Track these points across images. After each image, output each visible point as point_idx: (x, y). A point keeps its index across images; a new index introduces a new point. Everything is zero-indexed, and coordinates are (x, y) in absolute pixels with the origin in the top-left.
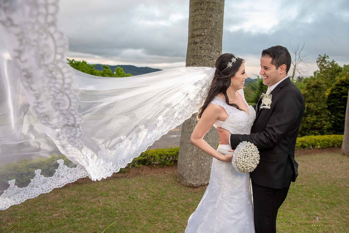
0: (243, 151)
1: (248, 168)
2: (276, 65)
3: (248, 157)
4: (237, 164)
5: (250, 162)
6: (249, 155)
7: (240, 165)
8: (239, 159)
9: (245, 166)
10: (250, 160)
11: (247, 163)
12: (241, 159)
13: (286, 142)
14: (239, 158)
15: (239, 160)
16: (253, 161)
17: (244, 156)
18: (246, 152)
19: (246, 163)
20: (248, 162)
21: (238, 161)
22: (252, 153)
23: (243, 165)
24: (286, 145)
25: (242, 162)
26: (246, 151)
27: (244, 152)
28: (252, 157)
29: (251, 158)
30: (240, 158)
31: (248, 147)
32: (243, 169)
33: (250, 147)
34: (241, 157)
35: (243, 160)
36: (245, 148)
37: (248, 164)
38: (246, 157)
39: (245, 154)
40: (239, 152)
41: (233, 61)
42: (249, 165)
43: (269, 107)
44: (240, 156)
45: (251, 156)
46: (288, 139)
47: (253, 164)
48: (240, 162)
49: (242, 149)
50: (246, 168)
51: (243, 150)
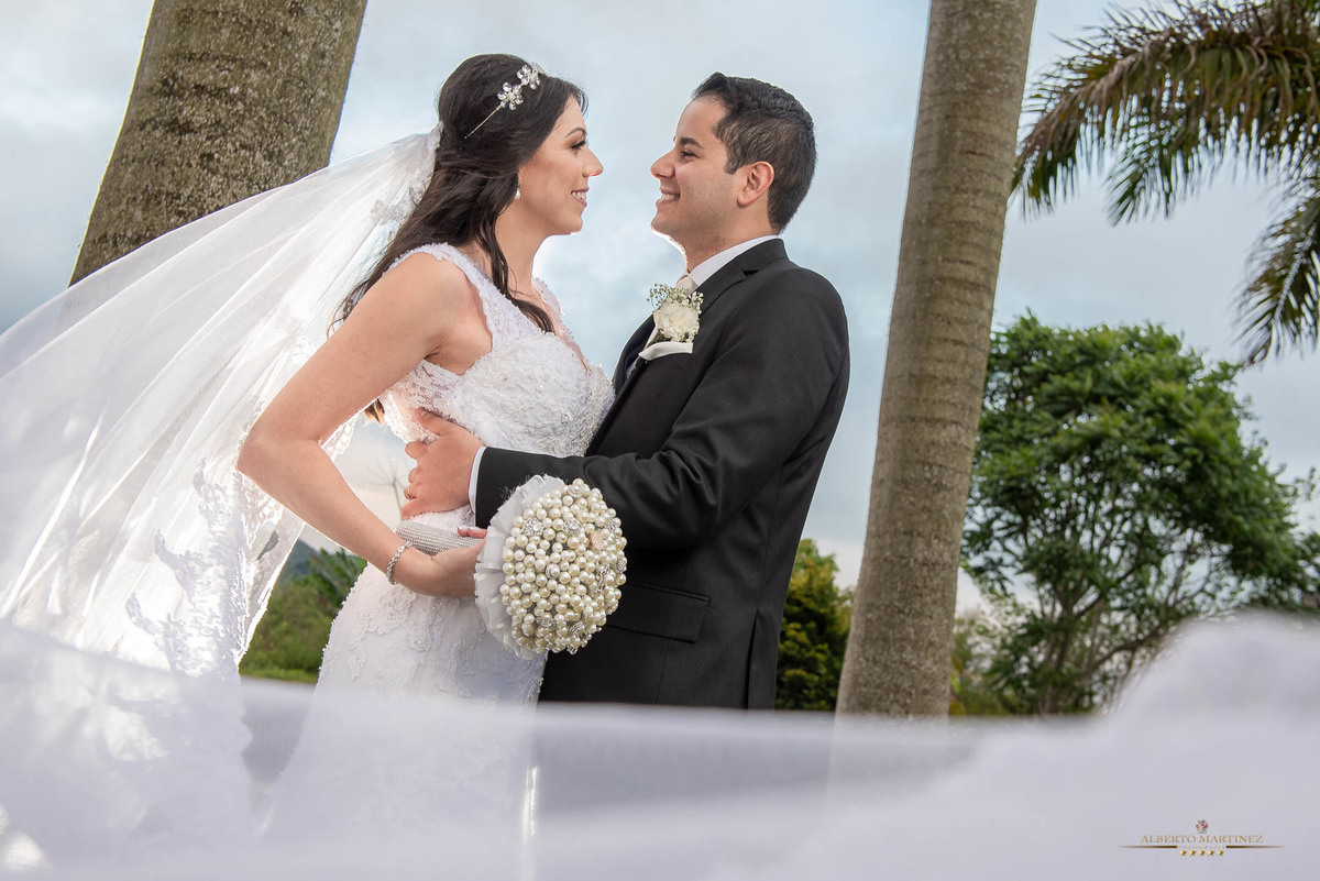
0: (544, 512)
1: (560, 617)
2: (732, 148)
3: (565, 547)
4: (505, 588)
5: (577, 580)
6: (575, 540)
7: (517, 590)
8: (521, 553)
9: (544, 601)
10: (575, 567)
11: (557, 580)
12: (531, 558)
13: (751, 538)
14: (515, 548)
15: (514, 562)
16: (592, 576)
17: (546, 543)
18: (560, 522)
19: (554, 582)
20: (566, 575)
21: (510, 566)
22: (588, 536)
23: (535, 595)
24: (751, 553)
25: (532, 575)
26: (561, 518)
27: (549, 521)
28: (590, 553)
29: (582, 560)
30: (524, 550)
31: (575, 500)
32: (530, 618)
33: (583, 501)
34: (532, 546)
35: (541, 562)
36: (559, 501)
37: (562, 587)
38: (557, 546)
39: (551, 532)
40: (520, 519)
41: (525, 82)
42: (567, 596)
43: (688, 348)
44: (524, 538)
45: (582, 548)
46: (762, 521)
47: (588, 599)
48: (521, 576)
49: (539, 505)
50: (548, 616)
51: (548, 510)
